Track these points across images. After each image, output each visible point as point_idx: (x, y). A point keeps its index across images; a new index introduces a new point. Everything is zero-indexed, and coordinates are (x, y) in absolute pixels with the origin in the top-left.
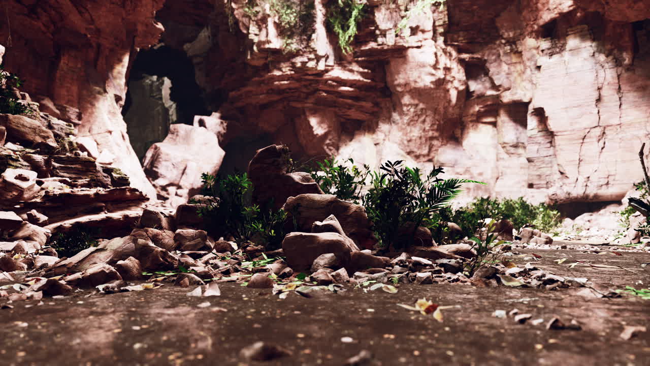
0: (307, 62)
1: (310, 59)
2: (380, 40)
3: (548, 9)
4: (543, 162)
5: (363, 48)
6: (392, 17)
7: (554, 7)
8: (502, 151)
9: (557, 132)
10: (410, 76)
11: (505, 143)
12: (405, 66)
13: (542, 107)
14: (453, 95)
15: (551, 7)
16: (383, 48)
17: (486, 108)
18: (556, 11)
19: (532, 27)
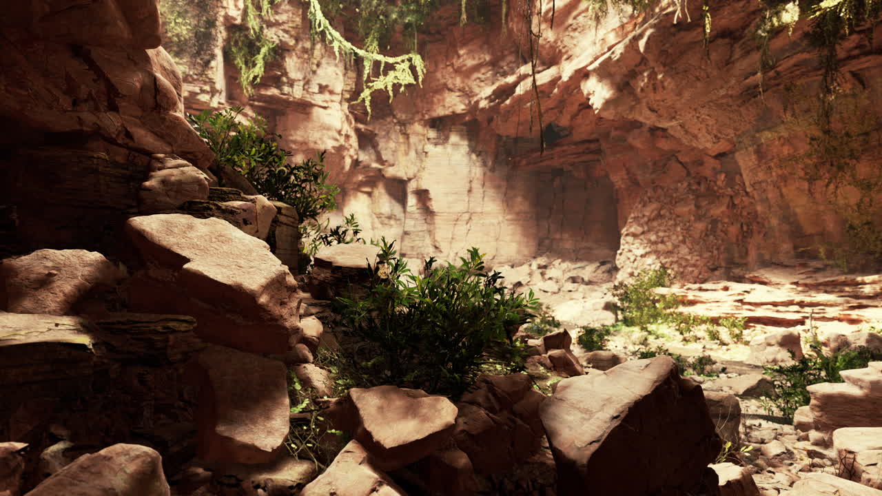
0: (198, 94)
1: (203, 91)
2: (286, 89)
3: (444, 106)
4: (417, 236)
5: (263, 92)
6: (303, 69)
7: (450, 105)
8: (376, 220)
9: (438, 213)
10: (310, 135)
11: (381, 214)
12: (306, 123)
13: (427, 188)
14: (348, 162)
15: (447, 105)
16: (288, 99)
17: (367, 179)
18: (451, 110)
19: (423, 115)
